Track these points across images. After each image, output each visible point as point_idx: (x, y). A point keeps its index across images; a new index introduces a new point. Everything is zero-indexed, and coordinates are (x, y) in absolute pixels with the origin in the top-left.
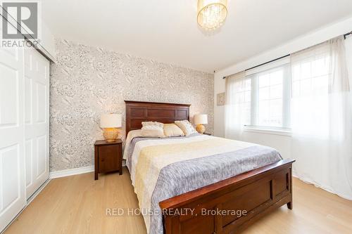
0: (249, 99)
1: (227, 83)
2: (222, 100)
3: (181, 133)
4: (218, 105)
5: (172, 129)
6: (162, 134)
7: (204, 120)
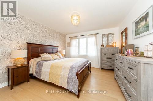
0: (78, 45)
1: (71, 39)
2: (69, 45)
3: (59, 58)
4: (67, 47)
5: (55, 56)
6: (52, 59)
7: (64, 52)
